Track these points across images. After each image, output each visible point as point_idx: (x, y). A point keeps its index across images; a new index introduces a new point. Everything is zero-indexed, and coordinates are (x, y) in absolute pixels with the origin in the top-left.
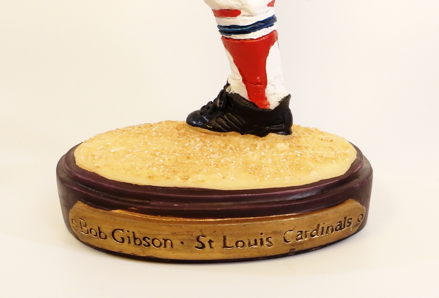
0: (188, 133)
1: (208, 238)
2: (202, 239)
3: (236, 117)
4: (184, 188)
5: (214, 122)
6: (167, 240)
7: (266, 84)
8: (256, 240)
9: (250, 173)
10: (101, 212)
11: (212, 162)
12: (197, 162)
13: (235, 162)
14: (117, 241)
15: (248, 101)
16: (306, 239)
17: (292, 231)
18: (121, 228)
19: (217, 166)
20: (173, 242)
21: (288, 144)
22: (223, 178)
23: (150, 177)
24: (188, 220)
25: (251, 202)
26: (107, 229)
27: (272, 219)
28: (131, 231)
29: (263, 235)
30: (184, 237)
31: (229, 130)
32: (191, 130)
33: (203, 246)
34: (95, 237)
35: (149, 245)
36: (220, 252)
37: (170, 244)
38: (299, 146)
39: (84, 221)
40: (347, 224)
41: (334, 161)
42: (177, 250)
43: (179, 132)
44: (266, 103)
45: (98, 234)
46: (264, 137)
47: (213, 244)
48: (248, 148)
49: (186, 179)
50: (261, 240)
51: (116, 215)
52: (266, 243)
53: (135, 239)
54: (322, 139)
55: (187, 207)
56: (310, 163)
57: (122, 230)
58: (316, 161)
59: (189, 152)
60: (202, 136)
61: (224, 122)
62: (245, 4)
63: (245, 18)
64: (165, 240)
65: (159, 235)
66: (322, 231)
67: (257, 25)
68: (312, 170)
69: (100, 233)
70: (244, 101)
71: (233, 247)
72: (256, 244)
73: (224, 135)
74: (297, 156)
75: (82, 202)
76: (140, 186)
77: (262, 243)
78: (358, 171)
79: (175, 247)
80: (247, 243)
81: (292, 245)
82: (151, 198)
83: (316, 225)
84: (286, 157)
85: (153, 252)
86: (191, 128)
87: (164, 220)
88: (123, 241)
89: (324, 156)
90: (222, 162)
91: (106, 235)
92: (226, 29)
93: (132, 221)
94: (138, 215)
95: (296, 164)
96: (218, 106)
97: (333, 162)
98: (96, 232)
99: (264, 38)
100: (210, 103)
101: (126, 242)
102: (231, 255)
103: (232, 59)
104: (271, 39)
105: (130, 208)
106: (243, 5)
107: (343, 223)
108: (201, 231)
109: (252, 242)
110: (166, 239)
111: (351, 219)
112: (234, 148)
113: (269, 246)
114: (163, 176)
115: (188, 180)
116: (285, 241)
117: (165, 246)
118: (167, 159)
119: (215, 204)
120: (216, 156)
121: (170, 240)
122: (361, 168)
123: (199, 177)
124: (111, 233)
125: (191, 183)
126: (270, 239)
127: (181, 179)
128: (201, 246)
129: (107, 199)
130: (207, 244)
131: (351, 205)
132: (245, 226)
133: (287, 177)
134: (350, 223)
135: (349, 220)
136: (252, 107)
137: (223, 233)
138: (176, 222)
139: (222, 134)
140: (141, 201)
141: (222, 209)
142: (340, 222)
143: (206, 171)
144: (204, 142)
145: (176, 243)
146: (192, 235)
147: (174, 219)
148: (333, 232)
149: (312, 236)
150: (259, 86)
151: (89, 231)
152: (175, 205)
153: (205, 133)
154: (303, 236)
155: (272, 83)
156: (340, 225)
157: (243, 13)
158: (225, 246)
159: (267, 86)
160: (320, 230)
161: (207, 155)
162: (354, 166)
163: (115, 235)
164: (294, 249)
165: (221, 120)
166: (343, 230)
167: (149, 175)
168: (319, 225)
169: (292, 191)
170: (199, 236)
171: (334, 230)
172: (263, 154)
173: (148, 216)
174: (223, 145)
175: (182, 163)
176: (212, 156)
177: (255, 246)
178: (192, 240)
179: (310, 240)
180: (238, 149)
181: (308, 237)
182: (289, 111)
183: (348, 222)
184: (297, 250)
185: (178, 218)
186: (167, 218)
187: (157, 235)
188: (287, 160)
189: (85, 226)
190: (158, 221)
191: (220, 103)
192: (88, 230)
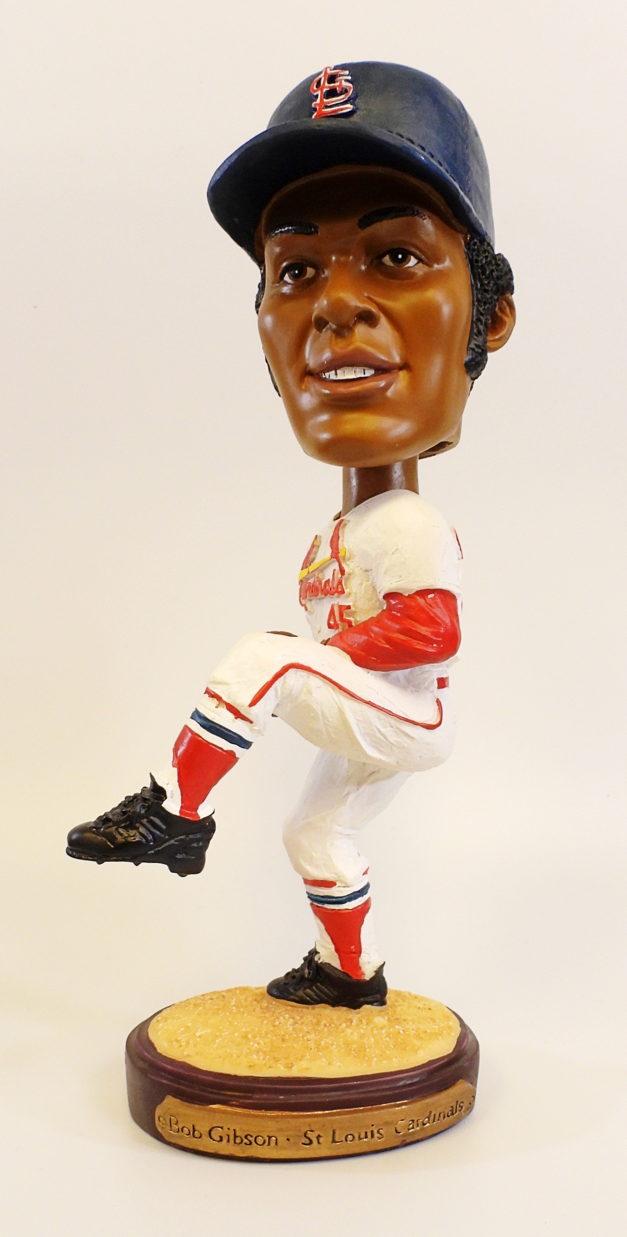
0: (271, 1006)
1: (317, 1133)
2: (310, 1134)
3: (326, 987)
4: (289, 1078)
5: (300, 993)
6: (272, 1137)
7: (360, 952)
8: (366, 1133)
9: (354, 1056)
10: (196, 1108)
11: (311, 1044)
12: (295, 1045)
13: (335, 1043)
14: (214, 1140)
15: (340, 971)
16: (418, 1128)
17: (403, 1120)
18: (220, 1126)
19: (318, 1050)
20: (278, 1139)
21: (387, 1018)
22: (329, 1064)
23: (250, 1066)
24: (295, 1114)
25: (361, 1090)
26: (203, 1128)
27: (383, 1108)
28: (232, 1129)
29: (374, 1126)
30: (290, 1133)
31: (318, 1003)
32: (274, 1003)
33: (311, 1142)
34: (187, 1136)
35: (251, 1143)
36: (328, 1148)
37: (275, 1142)
38: (397, 1019)
39: (175, 1119)
40: (459, 1108)
41: (440, 1038)
42: (283, 1148)
43: (261, 1006)
44: (360, 974)
45: (191, 1133)
46: (358, 1010)
47: (321, 1140)
48: (344, 1025)
49: (290, 1066)
50: (372, 1132)
51: (214, 1111)
52: (376, 1135)
53: (235, 1137)
54: (419, 1008)
55: (293, 1099)
56: (415, 1041)
57: (222, 1128)
58: (421, 1038)
59: (283, 1033)
60: (288, 1010)
61: (312, 993)
62: (342, 877)
63: (341, 889)
64: (270, 1138)
65: (263, 1131)
66: (434, 1119)
67: (352, 896)
68: (418, 1049)
69: (194, 1131)
70: (336, 971)
71: (342, 1141)
72: (366, 1137)
73: (313, 1009)
74: (399, 1032)
75: (173, 1096)
76: (240, 1077)
77: (372, 1136)
78: (465, 1047)
79: (279, 1144)
80: (357, 1136)
81: (404, 1135)
82: (253, 1090)
83: (428, 1113)
84: (388, 1035)
85: (255, 1151)
86: (275, 1001)
87: (269, 1114)
88: (221, 1139)
89: (429, 1031)
90: (323, 1044)
91: (201, 1134)
92: (318, 898)
93: (234, 1117)
94: (239, 1110)
95: (400, 1043)
96: (306, 976)
97: (438, 1039)
98: (189, 1130)
99: (359, 908)
100: (294, 970)
101: (225, 1140)
102: (340, 1151)
103: (322, 927)
104: (364, 909)
105: (231, 1103)
106: (339, 877)
107: (455, 1108)
108: (310, 1125)
109: (363, 1135)
110: (270, 1136)
111: (463, 1102)
112: (328, 1025)
113: (380, 1138)
114: (265, 1065)
115: (293, 1069)
116: (397, 1131)
117: (269, 1144)
118: (262, 1042)
119: (324, 1094)
120: (312, 1036)
121: (275, 1137)
122: (467, 1042)
123: (304, 1064)
124: (208, 1132)
125: (296, 1072)
126: (381, 1130)
127: (285, 1067)
128: (307, 1141)
129: (203, 1093)
130: (315, 1140)
131: (461, 1086)
132: (355, 1117)
133: (394, 1060)
134: (462, 1107)
135: (461, 1103)
136: (345, 978)
137: (332, 1127)
138: (283, 1117)
139: (310, 1007)
140: (243, 1094)
141: (331, 1099)
142: (452, 1107)
143: (309, 1057)
144: (294, 1018)
145: (282, 1140)
146: (300, 1131)
147: (279, 1113)
148: (445, 1119)
149: (424, 1124)
150: (353, 955)
151: (180, 1130)
152: (280, 1097)
153: (291, 1006)
154: (415, 1126)
155: (367, 952)
156: (452, 1111)
157: (338, 884)
158: (334, 1141)
159: (362, 955)
160: (432, 1118)
161: (303, 1036)
162: (460, 1041)
163: (212, 1133)
164: (405, 1140)
165: (308, 991)
166: (455, 1115)
167: (249, 1065)
168: (430, 1112)
169: (401, 1076)
170: (307, 1132)
171: (446, 1116)
172: (362, 1032)
173: (251, 1110)
174: (315, 1021)
175: (280, 1047)
176: (309, 1037)
177: (365, 1140)
178: (299, 1136)
179: (422, 1129)
180: (333, 1026)
181: (419, 1125)
182: (383, 978)
183: (460, 1106)
184: (408, 1141)
185: (284, 1112)
186: (271, 1112)
187: (259, 1132)
188: (390, 1038)
189: (177, 1123)
190: (263, 1117)
191: (309, 973)
192: (178, 1129)
